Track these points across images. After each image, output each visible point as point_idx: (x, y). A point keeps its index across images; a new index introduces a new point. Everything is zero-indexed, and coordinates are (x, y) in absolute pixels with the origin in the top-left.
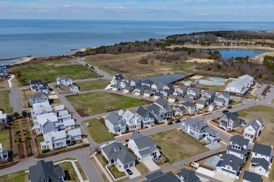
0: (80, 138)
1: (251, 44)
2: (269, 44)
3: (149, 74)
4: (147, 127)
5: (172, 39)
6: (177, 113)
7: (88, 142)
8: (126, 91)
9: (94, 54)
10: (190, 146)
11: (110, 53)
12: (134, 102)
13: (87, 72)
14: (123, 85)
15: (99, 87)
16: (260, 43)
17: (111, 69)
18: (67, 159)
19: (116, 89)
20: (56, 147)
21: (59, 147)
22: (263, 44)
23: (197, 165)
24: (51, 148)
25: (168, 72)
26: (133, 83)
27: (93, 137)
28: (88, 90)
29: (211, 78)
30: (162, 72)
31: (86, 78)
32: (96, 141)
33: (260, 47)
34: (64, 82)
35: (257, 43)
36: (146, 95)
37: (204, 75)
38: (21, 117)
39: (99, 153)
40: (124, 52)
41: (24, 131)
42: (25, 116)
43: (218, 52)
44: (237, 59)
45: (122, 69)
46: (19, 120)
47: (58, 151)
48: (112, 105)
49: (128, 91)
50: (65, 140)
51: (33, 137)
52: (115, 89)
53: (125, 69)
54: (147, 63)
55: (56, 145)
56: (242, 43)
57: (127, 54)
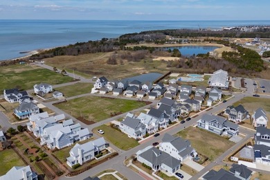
0: (104, 147)
1: (200, 41)
2: (215, 41)
3: (126, 75)
4: (163, 128)
5: (126, 38)
6: (182, 111)
7: (114, 151)
8: (116, 94)
9: (52, 57)
10: (216, 142)
11: (69, 55)
12: (132, 104)
13: (58, 76)
14: (110, 88)
15: (83, 92)
16: (207, 40)
17: (83, 71)
18: (105, 172)
19: (105, 92)
20: (85, 160)
21: (88, 160)
22: (211, 41)
23: (235, 159)
24: (80, 162)
25: (143, 71)
26: (121, 85)
27: (115, 144)
28: (73, 95)
29: (188, 75)
30: (137, 72)
31: (61, 83)
32: (122, 148)
33: (208, 44)
34: (43, 89)
35: (205, 40)
36: (140, 96)
37: (180, 72)
38: (17, 133)
39: (135, 160)
40: (84, 53)
41: (32, 148)
42: (22, 131)
43: (178, 50)
44: (199, 55)
45: (94, 71)
46: (16, 136)
47: (89, 164)
48: (111, 109)
49: (118, 94)
50: (93, 152)
51: (49, 153)
52: (103, 93)
53: (98, 71)
54: (116, 64)
55: (85, 159)
56: (192, 41)
57: (88, 55)
